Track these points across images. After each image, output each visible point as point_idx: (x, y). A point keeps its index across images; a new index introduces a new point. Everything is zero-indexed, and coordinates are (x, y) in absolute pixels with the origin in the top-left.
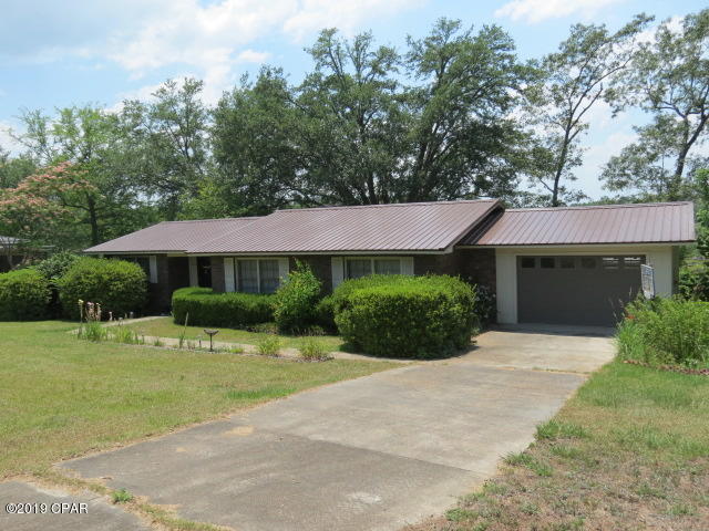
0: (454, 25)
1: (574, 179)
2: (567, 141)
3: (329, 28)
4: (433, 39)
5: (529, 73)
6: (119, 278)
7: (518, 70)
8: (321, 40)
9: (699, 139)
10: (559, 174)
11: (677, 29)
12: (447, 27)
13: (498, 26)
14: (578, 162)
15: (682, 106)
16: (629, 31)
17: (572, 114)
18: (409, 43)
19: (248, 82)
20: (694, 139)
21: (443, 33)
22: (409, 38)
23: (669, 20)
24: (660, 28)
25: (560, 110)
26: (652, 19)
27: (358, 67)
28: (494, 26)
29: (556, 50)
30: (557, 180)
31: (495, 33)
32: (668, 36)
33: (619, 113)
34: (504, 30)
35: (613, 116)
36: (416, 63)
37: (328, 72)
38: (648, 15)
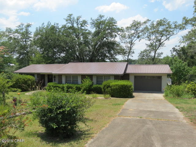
0: (103, 16)
1: (132, 56)
2: (131, 48)
3: (71, 14)
4: (98, 19)
5: (121, 30)
6: (29, 80)
7: (119, 29)
8: (68, 17)
9: (159, 48)
10: (129, 55)
11: (155, 23)
12: (101, 17)
13: (113, 18)
14: (133, 53)
15: (155, 41)
16: (145, 23)
17: (132, 41)
18: (91, 20)
19: (44, 25)
20: (158, 49)
21: (100, 18)
22: (91, 18)
23: (154, 21)
24: (152, 22)
25: (129, 40)
26: (150, 21)
27: (78, 24)
28: (112, 18)
29: (129, 26)
30: (128, 57)
31: (112, 19)
32: (153, 25)
33: (140, 41)
34: (115, 19)
35: (139, 41)
36: (93, 25)
37: (70, 25)
38: (150, 20)
